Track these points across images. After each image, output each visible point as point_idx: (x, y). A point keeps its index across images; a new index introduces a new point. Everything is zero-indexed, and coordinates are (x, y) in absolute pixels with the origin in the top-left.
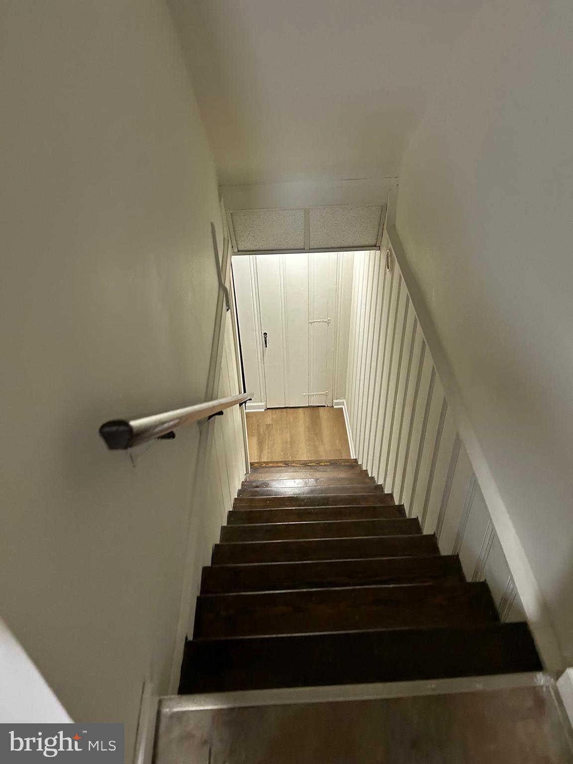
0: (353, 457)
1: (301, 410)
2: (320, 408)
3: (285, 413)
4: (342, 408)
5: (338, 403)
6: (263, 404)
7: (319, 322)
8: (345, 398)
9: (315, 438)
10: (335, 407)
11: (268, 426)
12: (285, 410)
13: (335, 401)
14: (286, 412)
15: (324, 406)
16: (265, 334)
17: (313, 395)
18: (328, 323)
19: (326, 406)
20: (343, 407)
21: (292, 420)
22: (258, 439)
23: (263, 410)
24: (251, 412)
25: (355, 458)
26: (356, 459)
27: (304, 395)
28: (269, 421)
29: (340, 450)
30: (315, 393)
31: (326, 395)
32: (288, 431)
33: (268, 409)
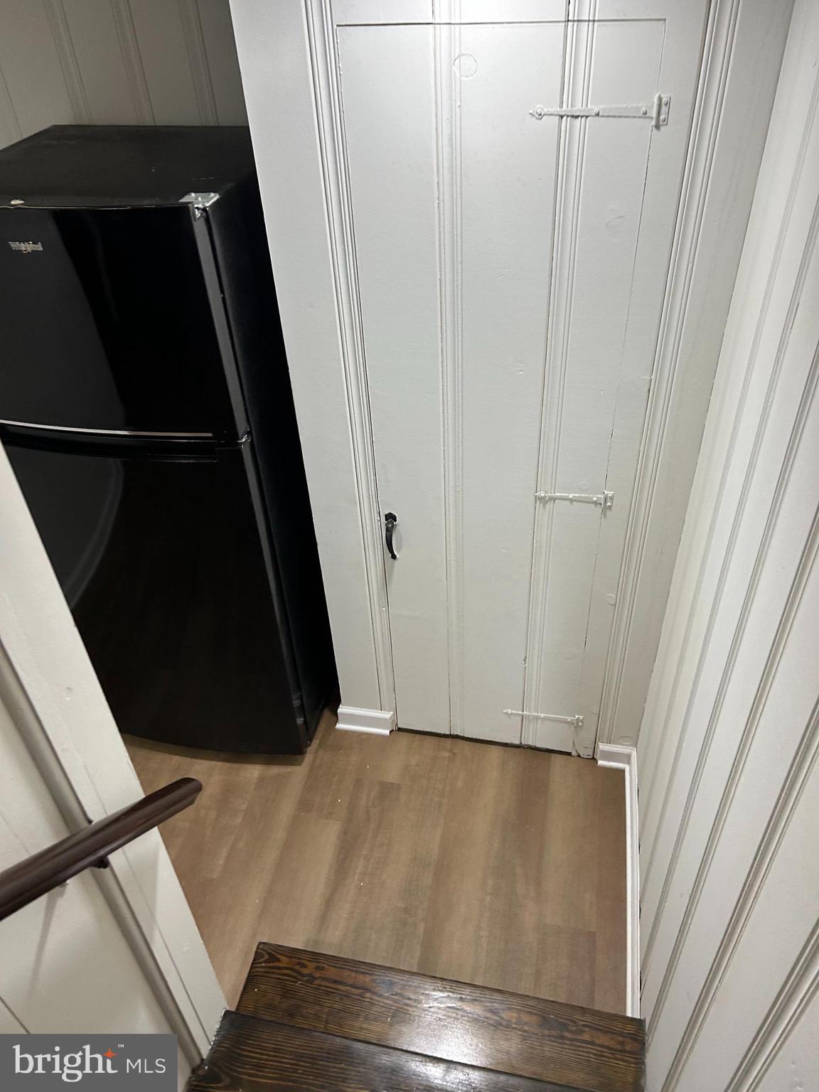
0: (632, 1010)
1: (495, 752)
2: (554, 755)
3: (447, 754)
4: (623, 771)
5: (610, 754)
6: (387, 715)
7: (571, 500)
8: (635, 745)
9: (519, 870)
10: (601, 763)
11: (387, 791)
12: (449, 741)
13: (602, 747)
14: (451, 751)
15: (569, 754)
16: (391, 518)
17: (537, 718)
18: (605, 506)
19: (574, 753)
20: (627, 768)
21: (460, 784)
22: (345, 832)
23: (387, 732)
24: (354, 733)
25: (637, 1016)
26: (639, 1023)
27: (507, 713)
28: (392, 771)
29: (592, 936)
30: (542, 716)
31: (577, 726)
32: (442, 821)
33: (399, 729)
